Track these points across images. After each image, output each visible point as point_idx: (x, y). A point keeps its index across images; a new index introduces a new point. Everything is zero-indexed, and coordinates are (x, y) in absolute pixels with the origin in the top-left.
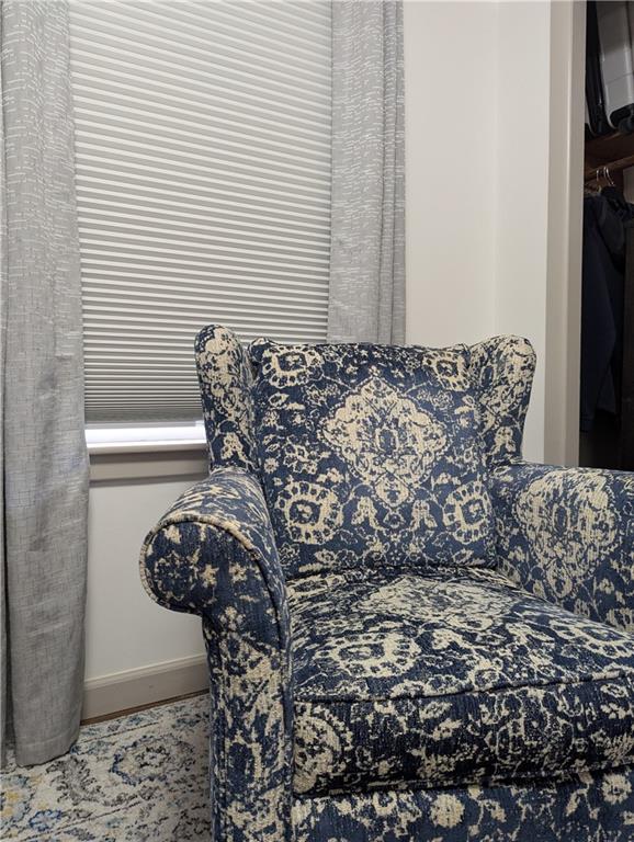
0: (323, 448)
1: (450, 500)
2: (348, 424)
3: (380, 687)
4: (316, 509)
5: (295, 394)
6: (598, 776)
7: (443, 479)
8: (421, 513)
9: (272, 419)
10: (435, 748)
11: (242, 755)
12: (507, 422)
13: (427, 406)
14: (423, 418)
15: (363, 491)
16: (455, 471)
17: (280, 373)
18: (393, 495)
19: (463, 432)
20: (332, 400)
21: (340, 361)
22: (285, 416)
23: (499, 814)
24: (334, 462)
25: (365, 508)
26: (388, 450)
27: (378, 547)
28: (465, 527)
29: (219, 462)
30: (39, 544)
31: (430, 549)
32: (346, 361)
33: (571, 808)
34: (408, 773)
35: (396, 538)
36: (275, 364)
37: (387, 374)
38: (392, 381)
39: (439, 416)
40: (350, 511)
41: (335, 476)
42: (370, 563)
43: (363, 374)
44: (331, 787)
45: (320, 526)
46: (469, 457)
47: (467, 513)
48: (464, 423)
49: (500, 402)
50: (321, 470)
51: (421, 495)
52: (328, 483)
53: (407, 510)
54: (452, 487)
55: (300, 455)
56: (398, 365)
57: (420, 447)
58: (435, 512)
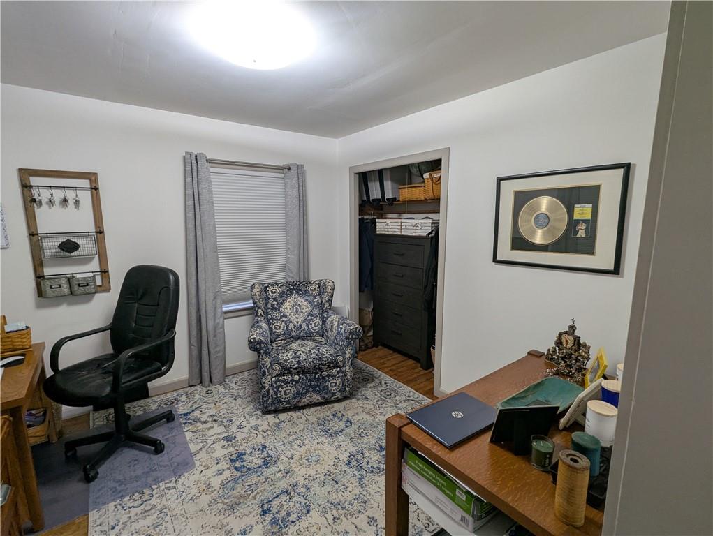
0: (281, 313)
1: (311, 322)
2: (287, 307)
3: (286, 361)
4: (280, 327)
5: (275, 300)
6: (322, 372)
7: (310, 318)
8: (304, 326)
9: (269, 306)
10: (294, 369)
11: (264, 371)
12: (327, 302)
13: (307, 300)
14: (306, 303)
15: (291, 322)
16: (312, 315)
17: (271, 294)
18: (298, 323)
19: (316, 306)
20: (284, 301)
21: (286, 291)
22: (273, 305)
23: (305, 378)
24: (284, 316)
25: (291, 326)
26: (297, 312)
27: (294, 334)
28: (314, 328)
29: (257, 316)
30: (215, 336)
31: (306, 333)
32: (287, 290)
33: (317, 377)
34: (290, 373)
35: (298, 332)
36: (270, 292)
37: (297, 293)
38: (299, 295)
39: (310, 302)
40: (287, 327)
41: (284, 319)
42: (292, 337)
43: (291, 293)
44: (278, 375)
45: (281, 330)
46: (316, 312)
47: (315, 325)
48: (316, 303)
49: (325, 297)
50: (281, 318)
51: (304, 322)
52: (283, 321)
53: (301, 326)
54: (312, 319)
55: (276, 314)
56: (301, 290)
57: (304, 311)
58: (307, 325)
